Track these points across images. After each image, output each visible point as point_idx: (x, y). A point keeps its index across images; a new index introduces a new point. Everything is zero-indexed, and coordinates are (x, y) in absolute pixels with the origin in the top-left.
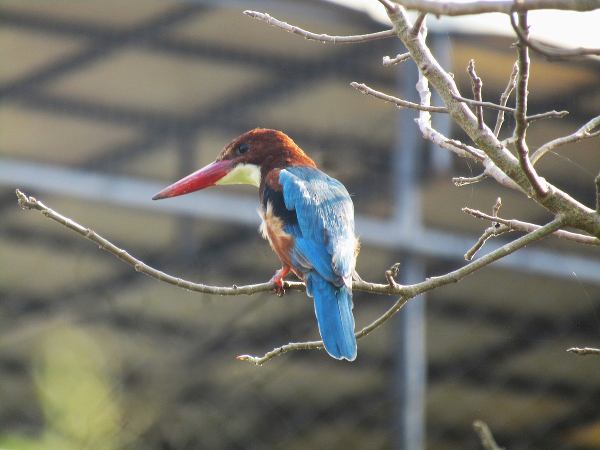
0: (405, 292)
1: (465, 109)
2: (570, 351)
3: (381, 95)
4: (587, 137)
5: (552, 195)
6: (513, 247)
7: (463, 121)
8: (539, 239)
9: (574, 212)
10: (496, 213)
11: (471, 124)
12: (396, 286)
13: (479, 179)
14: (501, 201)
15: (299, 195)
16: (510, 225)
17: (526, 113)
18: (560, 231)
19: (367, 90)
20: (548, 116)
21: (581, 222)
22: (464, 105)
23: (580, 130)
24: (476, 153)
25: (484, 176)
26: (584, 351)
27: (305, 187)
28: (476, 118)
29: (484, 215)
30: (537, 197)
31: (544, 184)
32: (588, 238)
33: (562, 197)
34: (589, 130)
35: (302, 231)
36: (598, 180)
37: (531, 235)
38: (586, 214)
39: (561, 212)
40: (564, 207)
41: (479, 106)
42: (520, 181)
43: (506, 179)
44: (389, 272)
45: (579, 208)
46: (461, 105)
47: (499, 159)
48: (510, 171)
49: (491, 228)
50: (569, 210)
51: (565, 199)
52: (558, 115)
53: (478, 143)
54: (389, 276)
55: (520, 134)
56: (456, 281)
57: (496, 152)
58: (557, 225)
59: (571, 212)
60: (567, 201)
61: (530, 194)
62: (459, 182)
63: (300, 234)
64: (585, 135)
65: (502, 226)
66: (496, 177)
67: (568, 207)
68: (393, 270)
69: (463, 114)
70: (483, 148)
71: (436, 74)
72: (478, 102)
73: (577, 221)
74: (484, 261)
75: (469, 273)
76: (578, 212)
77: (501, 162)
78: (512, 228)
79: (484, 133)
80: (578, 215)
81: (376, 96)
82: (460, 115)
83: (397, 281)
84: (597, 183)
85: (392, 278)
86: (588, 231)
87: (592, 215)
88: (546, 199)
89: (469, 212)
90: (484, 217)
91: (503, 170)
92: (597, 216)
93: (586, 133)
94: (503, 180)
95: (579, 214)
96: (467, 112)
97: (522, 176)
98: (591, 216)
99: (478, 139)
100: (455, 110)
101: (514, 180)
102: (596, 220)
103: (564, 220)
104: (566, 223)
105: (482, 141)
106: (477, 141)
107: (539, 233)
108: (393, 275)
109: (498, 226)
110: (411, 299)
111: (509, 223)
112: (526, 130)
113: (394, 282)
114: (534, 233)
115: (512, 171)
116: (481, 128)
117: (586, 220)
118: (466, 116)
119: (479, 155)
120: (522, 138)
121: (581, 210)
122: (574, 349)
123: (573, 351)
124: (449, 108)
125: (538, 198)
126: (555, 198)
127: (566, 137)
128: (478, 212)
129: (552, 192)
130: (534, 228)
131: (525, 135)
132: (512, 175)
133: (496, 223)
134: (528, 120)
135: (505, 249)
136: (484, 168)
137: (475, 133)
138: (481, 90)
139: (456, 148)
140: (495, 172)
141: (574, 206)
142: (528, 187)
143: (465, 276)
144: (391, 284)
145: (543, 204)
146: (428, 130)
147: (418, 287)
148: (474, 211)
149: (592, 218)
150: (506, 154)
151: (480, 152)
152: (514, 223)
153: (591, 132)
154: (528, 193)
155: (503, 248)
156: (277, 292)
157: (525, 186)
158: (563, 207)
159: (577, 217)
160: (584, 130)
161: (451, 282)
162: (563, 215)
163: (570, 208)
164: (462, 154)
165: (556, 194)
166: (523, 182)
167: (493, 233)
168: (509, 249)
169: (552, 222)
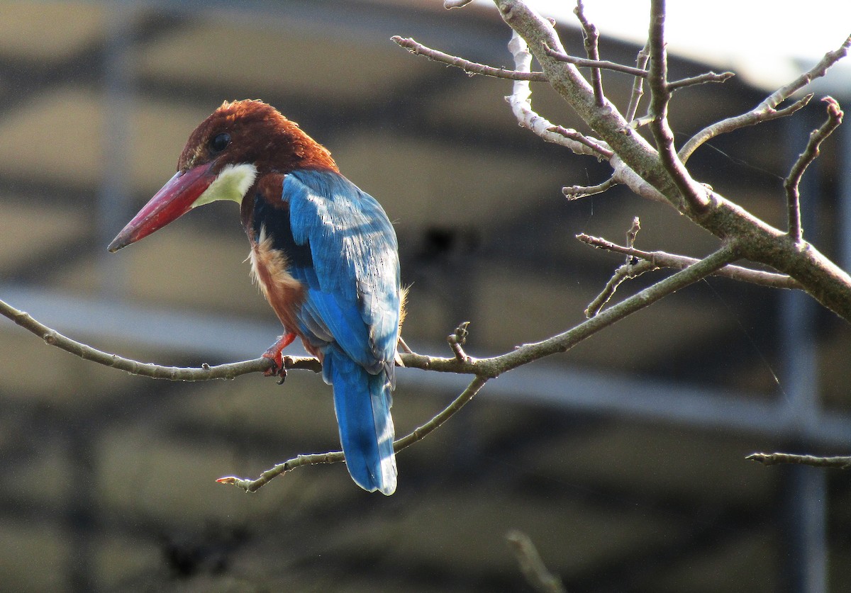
0: (481, 368)
1: (573, 75)
2: (752, 458)
3: (440, 56)
4: (772, 115)
5: (715, 209)
6: (654, 294)
7: (571, 93)
8: (696, 279)
9: (752, 236)
10: (632, 242)
11: (583, 98)
12: (466, 360)
13: (603, 188)
14: (639, 223)
15: (315, 220)
16: (654, 260)
17: (666, 76)
18: (730, 266)
19: (418, 47)
20: (702, 80)
21: (763, 251)
22: (572, 66)
23: (761, 105)
24: (599, 146)
25: (611, 183)
26: (772, 457)
27: (324, 208)
28: (590, 88)
29: (611, 244)
30: (692, 213)
31: (702, 192)
32: (776, 277)
33: (731, 211)
34: (776, 104)
35: (320, 280)
36: (788, 182)
37: (684, 273)
38: (772, 237)
39: (731, 235)
40: (737, 228)
41: (595, 67)
42: (665, 187)
43: (644, 186)
44: (454, 336)
45: (760, 228)
46: (567, 67)
47: (629, 154)
48: (647, 172)
49: (625, 266)
50: (743, 232)
51: (737, 215)
52: (717, 79)
53: (595, 128)
54: (453, 343)
55: (658, 111)
56: (563, 349)
57: (625, 142)
58: (725, 256)
59: (747, 235)
60: (740, 218)
61: (681, 208)
62: (573, 194)
63: (316, 285)
64: (769, 112)
65: (641, 261)
66: (630, 184)
67: (742, 227)
68: (459, 333)
69: (570, 82)
70: (604, 136)
71: (526, 20)
72: (592, 61)
73: (757, 249)
74: (608, 317)
75: (584, 337)
76: (758, 236)
77: (634, 157)
78: (658, 264)
79: (605, 113)
80: (758, 240)
81: (431, 56)
82: (565, 83)
83: (466, 351)
84: (787, 187)
85: (459, 346)
86: (775, 265)
87: (780, 239)
88: (706, 216)
89: (587, 240)
90: (612, 248)
91: (637, 170)
92: (788, 241)
93: (770, 108)
94: (640, 187)
95: (761, 239)
96: (576, 79)
97: (667, 179)
98: (780, 242)
99: (595, 122)
100: (557, 76)
101: (655, 186)
102: (789, 247)
103: (735, 249)
104: (739, 253)
105: (602, 124)
106: (594, 125)
107: (696, 271)
108: (459, 341)
109: (634, 262)
110: (490, 380)
111: (652, 256)
112: (667, 105)
113: (462, 352)
114: (689, 270)
115: (652, 172)
116: (599, 103)
117: (771, 247)
118: (576, 85)
119: (603, 149)
120: (662, 117)
121: (764, 232)
122: (756, 454)
123: (755, 457)
124: (549, 73)
125: (694, 214)
126: (720, 213)
127: (739, 117)
128: (603, 240)
129: (716, 203)
130: (690, 263)
131: (666, 112)
132: (651, 178)
133: (632, 257)
134: (671, 88)
135: (642, 297)
136: (612, 170)
137: (590, 112)
138: (597, 42)
139: (568, 140)
140: (628, 176)
141: (752, 225)
142: (677, 196)
143: (578, 341)
144: (459, 356)
145: (703, 224)
146: (525, 113)
147: (502, 360)
148: (595, 238)
149: (781, 244)
150: (641, 145)
151: (603, 145)
152: (660, 257)
153: (778, 108)
154: (678, 206)
155: (639, 296)
156: (274, 374)
157: (673, 195)
158: (733, 227)
159: (758, 243)
160: (767, 105)
161: (555, 351)
162: (735, 240)
163: (745, 228)
164: (578, 150)
165: (723, 206)
166: (669, 189)
167: (628, 275)
168: (648, 296)
169: (718, 252)
